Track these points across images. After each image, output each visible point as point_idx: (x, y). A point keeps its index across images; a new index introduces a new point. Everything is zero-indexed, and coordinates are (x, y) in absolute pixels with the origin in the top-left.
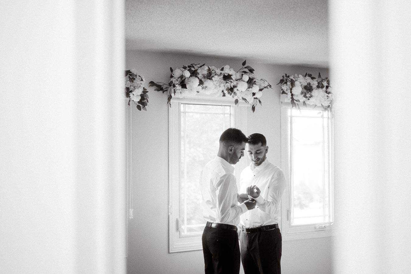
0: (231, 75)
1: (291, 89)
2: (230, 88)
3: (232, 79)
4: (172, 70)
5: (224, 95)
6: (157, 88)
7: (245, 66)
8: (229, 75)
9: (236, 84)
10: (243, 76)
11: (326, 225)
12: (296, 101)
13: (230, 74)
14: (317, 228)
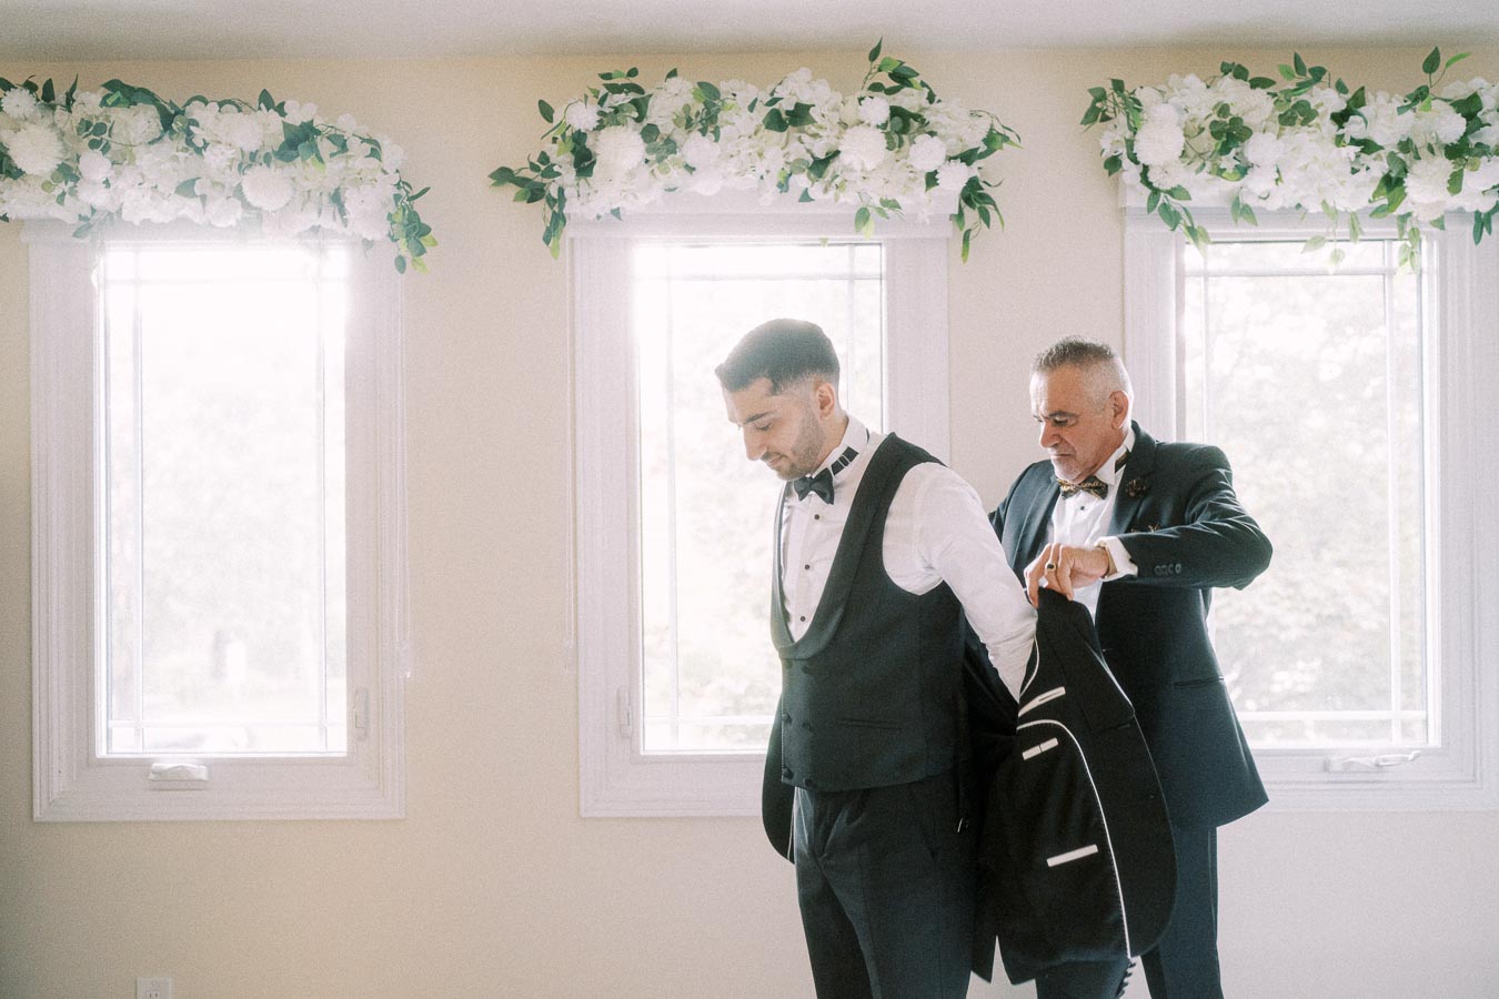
0: (808, 107)
1: (1130, 144)
2: (811, 160)
3: (813, 121)
4: (546, 111)
5: (805, 197)
6: (520, 189)
7: (878, 62)
8: (798, 105)
9: (833, 141)
10: (862, 102)
11: (1385, 760)
12: (1171, 192)
13: (805, 100)
14: (1337, 767)
